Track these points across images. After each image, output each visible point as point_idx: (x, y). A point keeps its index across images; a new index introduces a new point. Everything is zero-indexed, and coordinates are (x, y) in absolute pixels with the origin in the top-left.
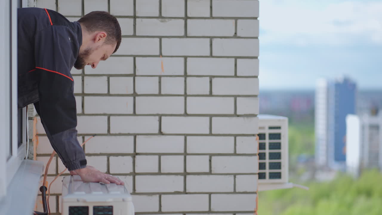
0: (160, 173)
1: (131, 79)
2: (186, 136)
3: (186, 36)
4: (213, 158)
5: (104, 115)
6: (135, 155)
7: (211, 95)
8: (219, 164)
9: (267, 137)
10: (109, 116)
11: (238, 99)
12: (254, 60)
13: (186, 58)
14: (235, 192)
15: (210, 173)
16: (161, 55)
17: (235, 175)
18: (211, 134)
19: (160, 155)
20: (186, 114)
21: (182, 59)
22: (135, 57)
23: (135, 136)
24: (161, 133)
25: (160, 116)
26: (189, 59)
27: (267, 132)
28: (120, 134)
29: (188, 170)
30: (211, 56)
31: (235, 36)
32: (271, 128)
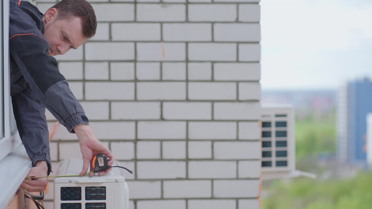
0: (161, 159)
1: (132, 65)
2: (187, 121)
3: (187, 21)
4: (216, 144)
5: (105, 101)
6: (136, 141)
7: (213, 80)
8: (221, 150)
9: (273, 125)
10: (110, 102)
11: (241, 84)
12: (256, 46)
13: (187, 43)
14: (237, 178)
15: (212, 159)
16: (162, 41)
17: (237, 161)
18: (213, 120)
19: (161, 141)
20: (188, 100)
21: (184, 45)
22: (135, 42)
23: (136, 122)
24: (162, 119)
25: (162, 102)
26: (190, 45)
27: (273, 120)
28: (121, 120)
29: (191, 156)
30: (213, 41)
31: (237, 21)
32: (277, 116)
